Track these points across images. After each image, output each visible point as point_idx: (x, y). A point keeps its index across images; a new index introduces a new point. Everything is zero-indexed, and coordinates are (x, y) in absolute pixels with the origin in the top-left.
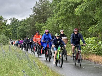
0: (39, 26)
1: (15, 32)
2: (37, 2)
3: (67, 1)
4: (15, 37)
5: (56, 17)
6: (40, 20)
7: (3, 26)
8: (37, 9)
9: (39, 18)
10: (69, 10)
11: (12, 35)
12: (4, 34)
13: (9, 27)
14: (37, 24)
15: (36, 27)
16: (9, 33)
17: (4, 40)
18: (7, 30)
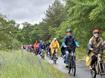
0: (53, 31)
1: (27, 37)
2: (50, 6)
3: (81, 5)
4: (28, 42)
5: (70, 22)
6: (53, 24)
7: (16, 31)
8: (49, 13)
9: (52, 22)
10: (84, 14)
11: (25, 40)
12: (17, 39)
13: (22, 32)
14: (51, 29)
15: (49, 31)
16: (21, 38)
17: (16, 45)
18: (20, 34)
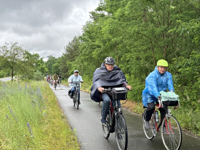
1: (51, 69)
2: (69, 43)
8: (69, 48)
9: (71, 57)
12: (40, 70)
13: (46, 64)
14: (68, 62)
16: (44, 70)
17: (38, 75)
18: (43, 67)
